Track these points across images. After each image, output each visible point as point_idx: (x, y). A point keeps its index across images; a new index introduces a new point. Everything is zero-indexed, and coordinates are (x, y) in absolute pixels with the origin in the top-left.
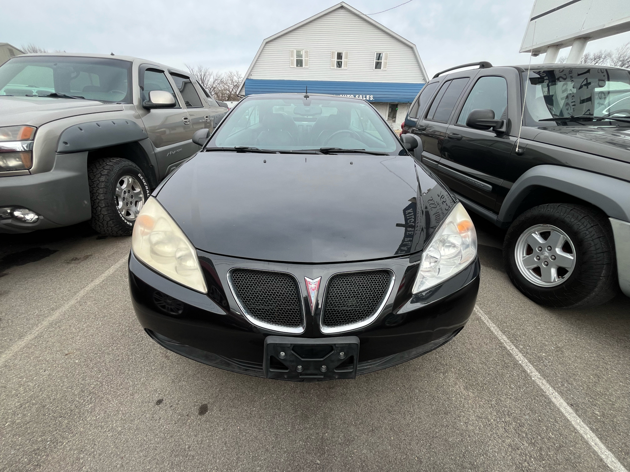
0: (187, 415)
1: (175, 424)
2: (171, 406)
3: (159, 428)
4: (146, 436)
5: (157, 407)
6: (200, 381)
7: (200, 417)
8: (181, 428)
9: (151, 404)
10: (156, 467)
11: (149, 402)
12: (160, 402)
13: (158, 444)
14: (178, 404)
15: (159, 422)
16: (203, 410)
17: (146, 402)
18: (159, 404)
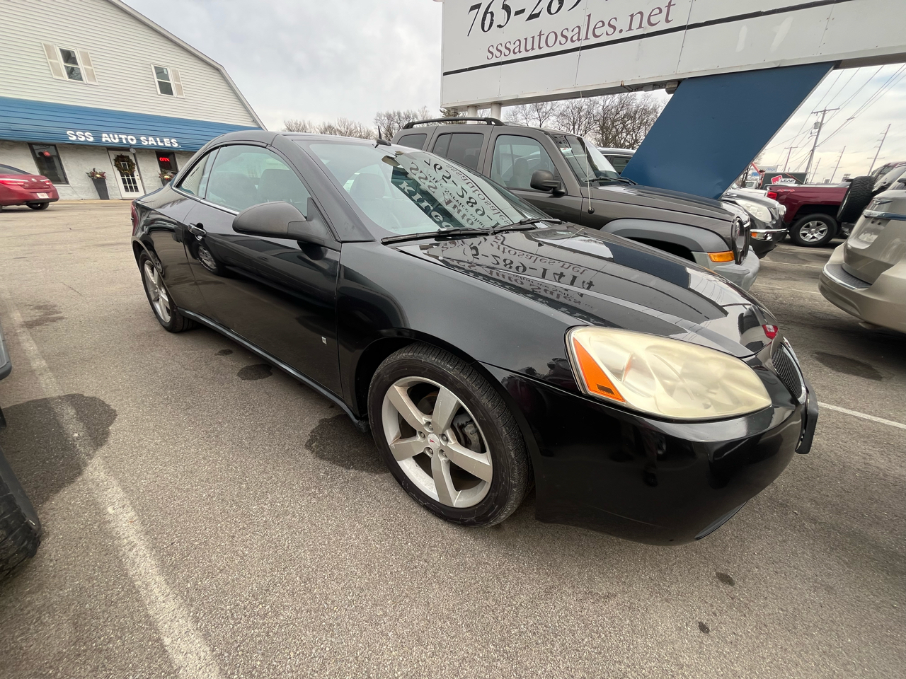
0: (733, 599)
1: (745, 616)
2: (715, 614)
3: (751, 638)
4: (764, 658)
5: (713, 633)
6: (675, 568)
7: (736, 586)
8: (752, 611)
9: (706, 640)
10: (812, 655)
11: (702, 643)
12: (703, 628)
13: (776, 645)
14: (711, 605)
15: (741, 636)
16: (725, 579)
17: (700, 647)
18: (708, 629)
